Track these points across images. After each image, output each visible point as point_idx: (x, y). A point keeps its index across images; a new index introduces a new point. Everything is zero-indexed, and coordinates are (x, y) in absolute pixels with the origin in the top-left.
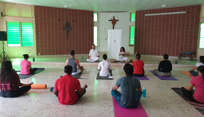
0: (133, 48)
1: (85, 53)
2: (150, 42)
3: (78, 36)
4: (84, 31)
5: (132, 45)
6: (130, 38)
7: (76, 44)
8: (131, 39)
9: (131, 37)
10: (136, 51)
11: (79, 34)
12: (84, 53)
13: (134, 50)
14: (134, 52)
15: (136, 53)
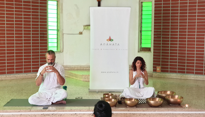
2: (194, 41)
3: (4, 24)
4: (21, 11)
5: (148, 50)
6: (141, 31)
8: (143, 32)
9: (143, 29)
10: (159, 65)
11: (7, 21)
13: (154, 61)
14: (152, 66)
15: (158, 69)
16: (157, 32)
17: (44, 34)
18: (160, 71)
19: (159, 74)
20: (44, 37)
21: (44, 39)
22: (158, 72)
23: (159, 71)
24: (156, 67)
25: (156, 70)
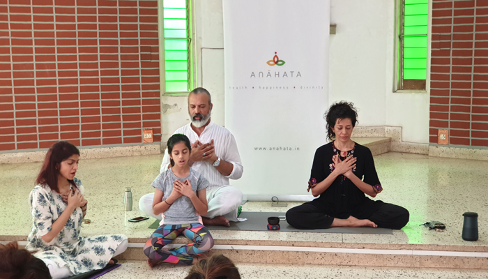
0: (420, 102)
1: (106, 142)
3: (51, 27)
5: (418, 85)
6: (401, 38)
7: (39, 83)
8: (407, 42)
9: (407, 31)
10: (445, 125)
11: (58, 19)
12: (97, 143)
13: (432, 115)
14: (427, 127)
15: (442, 136)
16: (440, 37)
17: (151, 49)
18: (448, 141)
19: (444, 148)
20: (151, 57)
21: (152, 61)
22: (442, 145)
23: (443, 140)
24: (437, 130)
25: (437, 138)
